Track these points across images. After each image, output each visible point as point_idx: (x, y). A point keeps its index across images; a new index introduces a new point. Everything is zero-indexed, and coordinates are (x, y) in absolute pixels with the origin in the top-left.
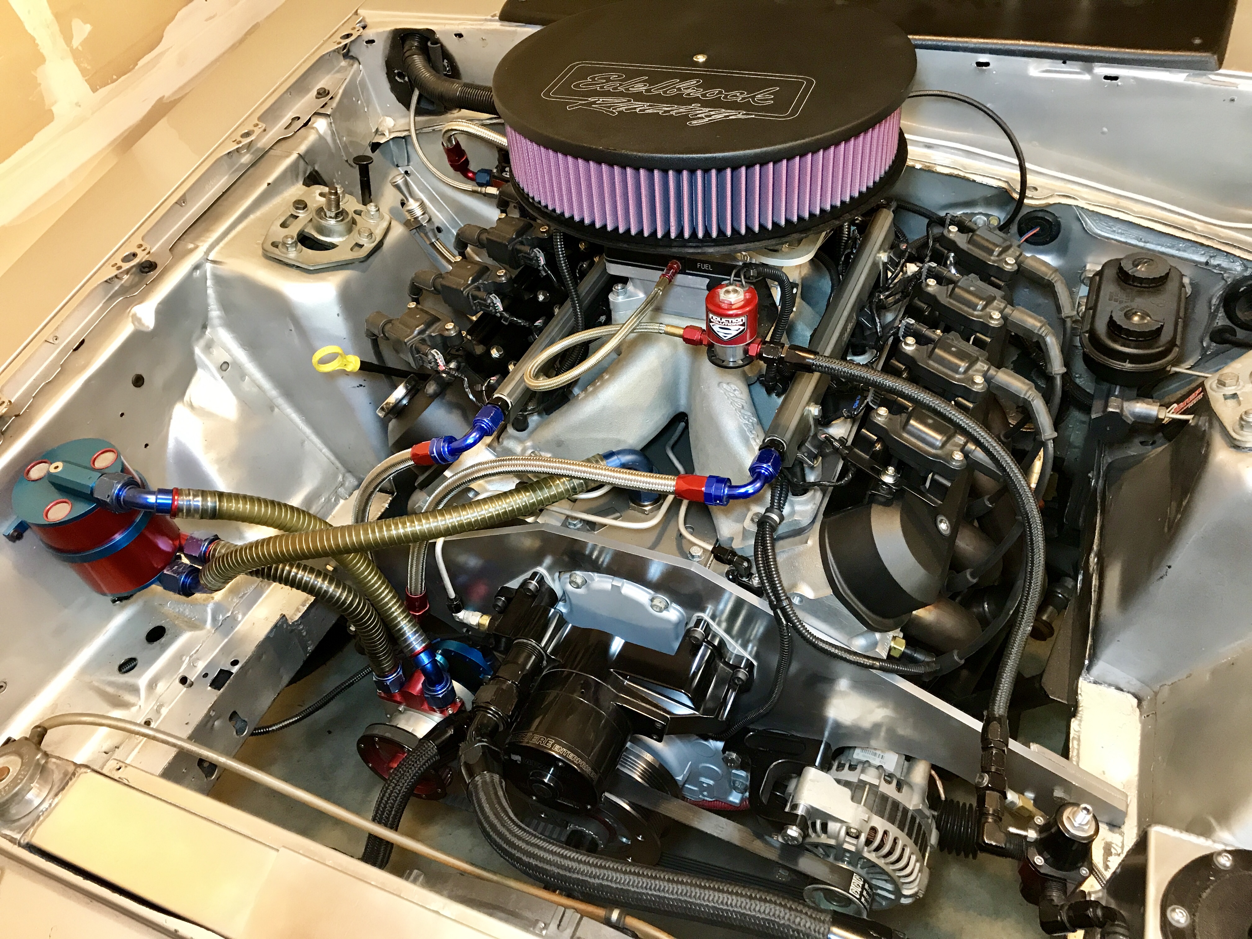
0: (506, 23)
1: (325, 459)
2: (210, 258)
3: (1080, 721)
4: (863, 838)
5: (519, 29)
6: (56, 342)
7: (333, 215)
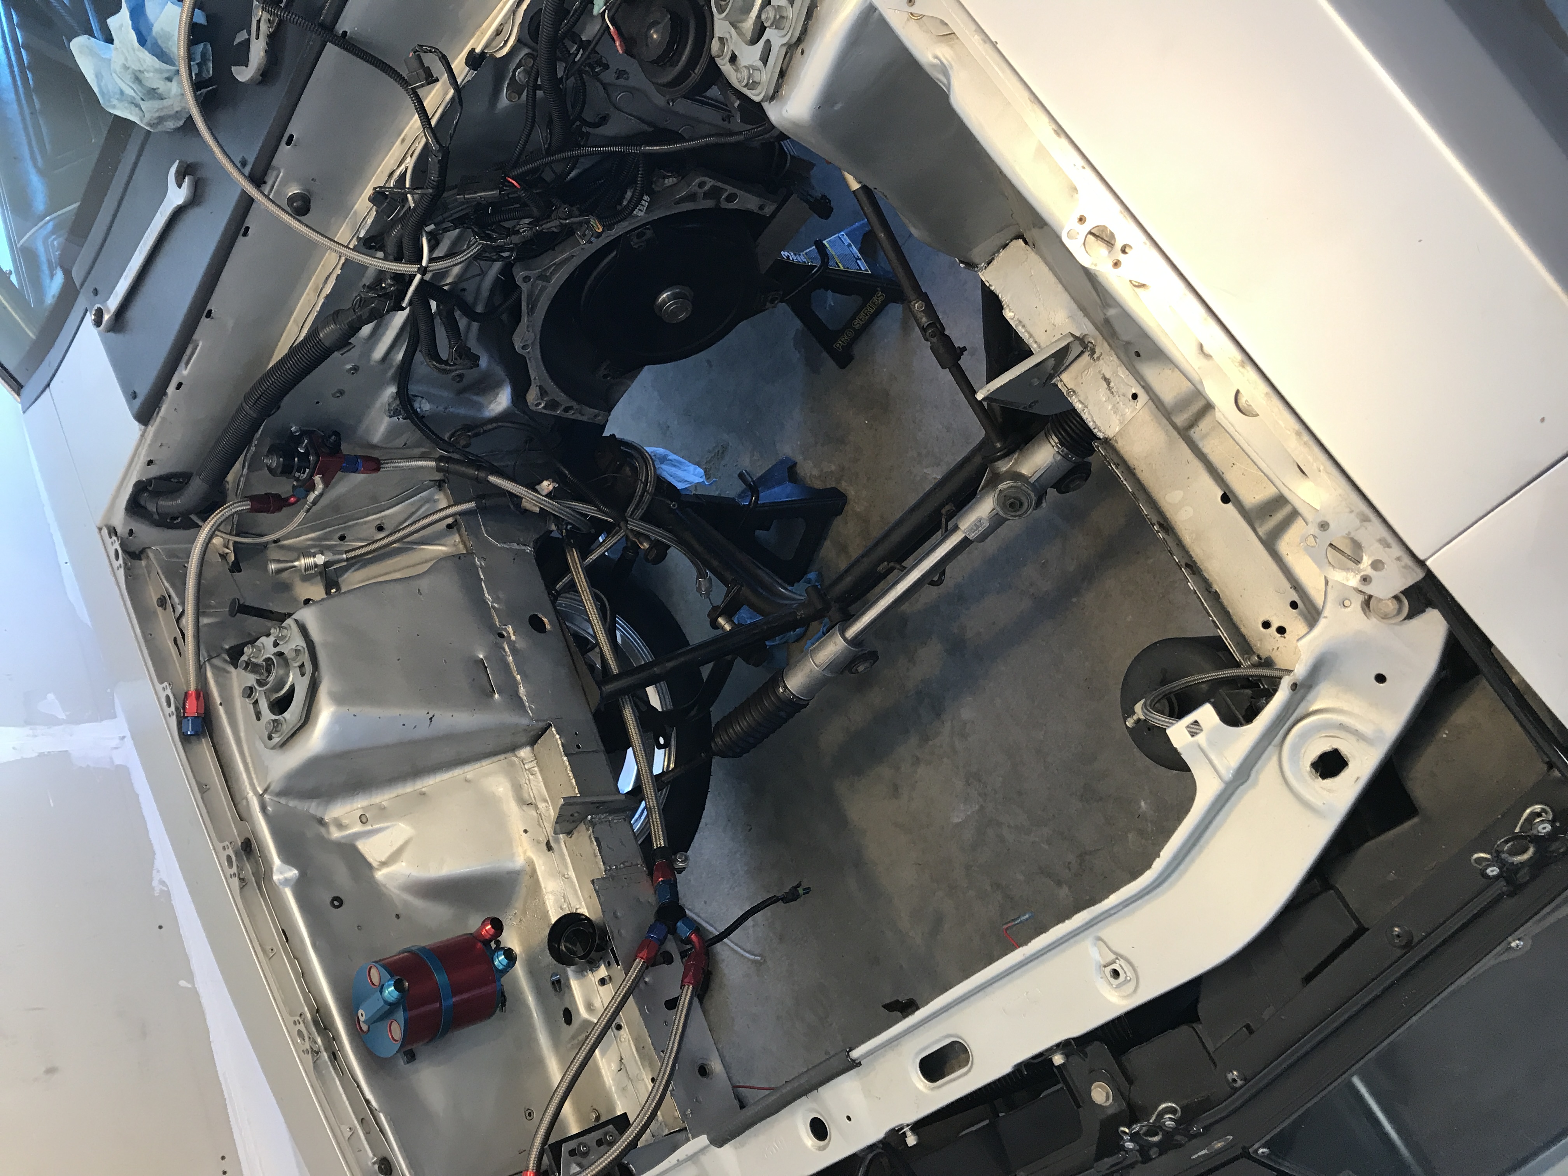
0: (151, 422)
2: (261, 792)
5: (161, 414)
6: (275, 950)
7: (266, 674)
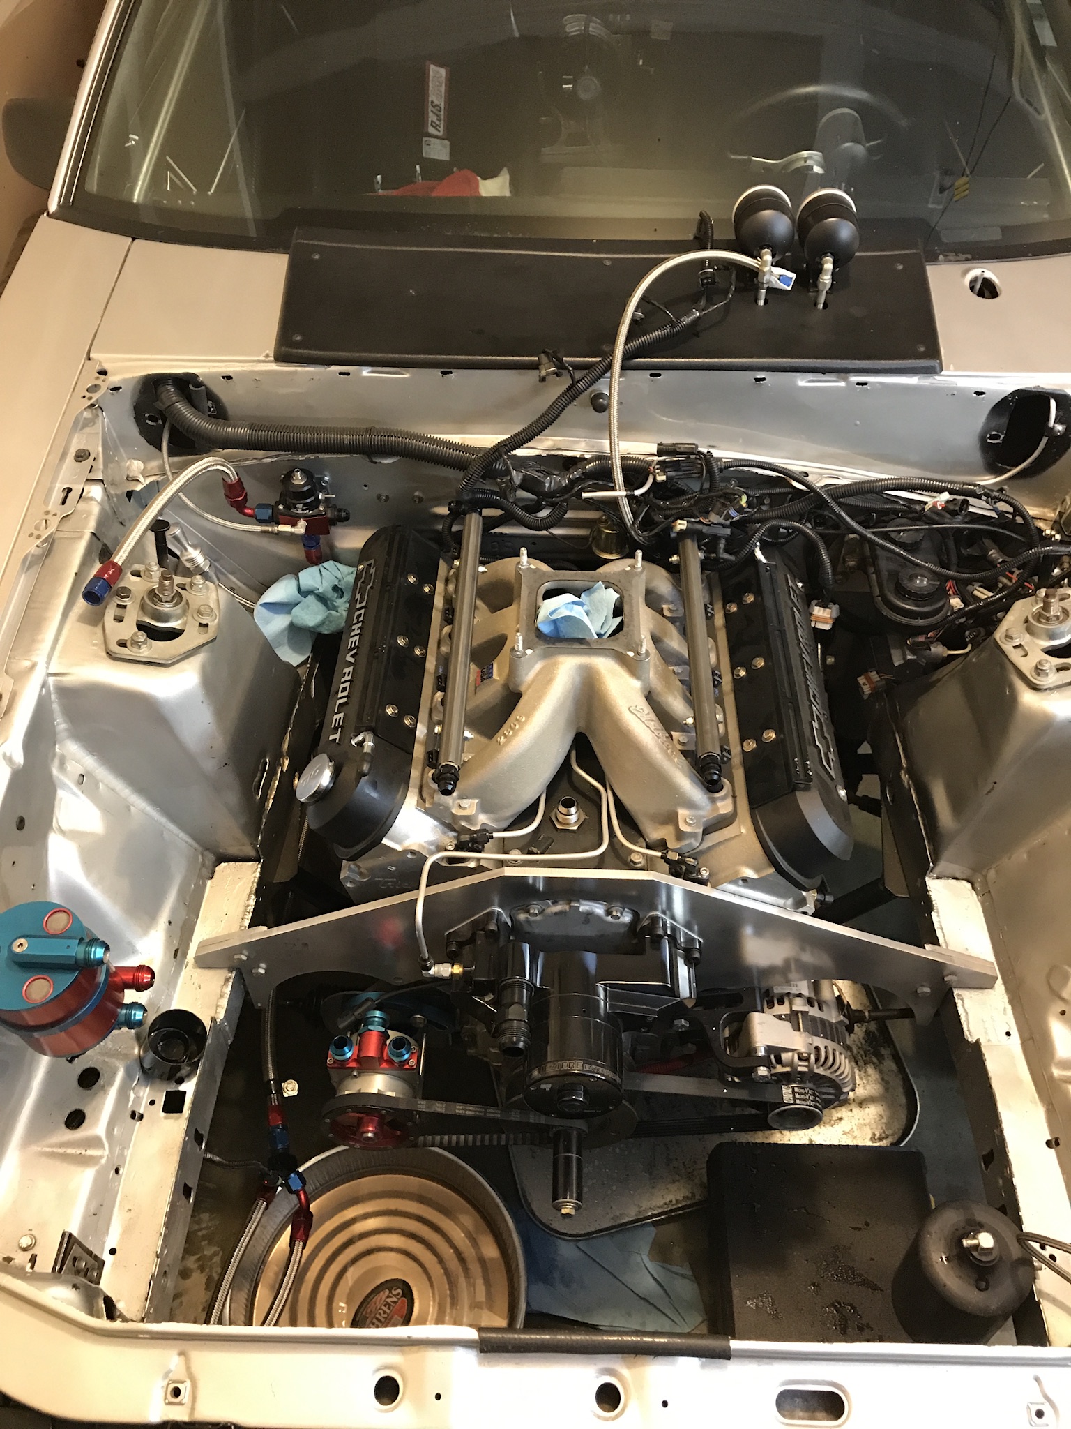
0: (280, 364)
1: (185, 844)
2: (51, 671)
3: (938, 912)
4: (813, 1058)
5: (298, 369)
